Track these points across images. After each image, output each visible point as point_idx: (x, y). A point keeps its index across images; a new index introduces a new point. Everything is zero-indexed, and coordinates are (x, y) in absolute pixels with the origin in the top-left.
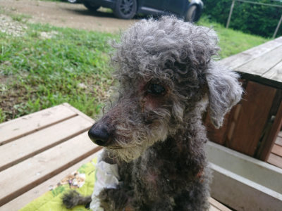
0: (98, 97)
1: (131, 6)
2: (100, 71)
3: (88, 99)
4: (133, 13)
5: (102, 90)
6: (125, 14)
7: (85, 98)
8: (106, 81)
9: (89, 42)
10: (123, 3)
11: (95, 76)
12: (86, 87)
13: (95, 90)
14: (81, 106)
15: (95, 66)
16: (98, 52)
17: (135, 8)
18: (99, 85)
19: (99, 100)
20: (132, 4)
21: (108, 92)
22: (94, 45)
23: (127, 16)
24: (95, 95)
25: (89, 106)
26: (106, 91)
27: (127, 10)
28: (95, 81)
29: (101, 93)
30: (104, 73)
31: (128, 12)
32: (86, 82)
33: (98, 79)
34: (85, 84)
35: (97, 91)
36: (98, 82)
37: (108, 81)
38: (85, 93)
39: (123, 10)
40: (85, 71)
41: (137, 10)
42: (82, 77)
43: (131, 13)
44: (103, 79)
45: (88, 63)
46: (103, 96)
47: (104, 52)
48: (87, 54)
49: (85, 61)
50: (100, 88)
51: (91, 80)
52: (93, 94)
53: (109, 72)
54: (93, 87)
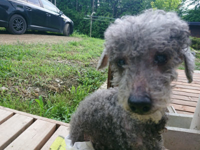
1: (22, 25)
2: (15, 74)
5: (23, 89)
6: (18, 30)
7: (10, 98)
10: (15, 22)
11: (13, 79)
12: (7, 89)
13: (17, 89)
15: (10, 71)
16: (9, 60)
17: (25, 26)
18: (18, 85)
19: (23, 97)
21: (28, 90)
22: (2, 55)
23: (20, 32)
24: (18, 94)
26: (26, 89)
27: (19, 27)
28: (14, 83)
29: (23, 92)
31: (20, 29)
32: (6, 85)
34: (6, 87)
35: (19, 90)
36: (17, 83)
37: (25, 81)
38: (9, 94)
39: (15, 28)
41: (27, 27)
43: (23, 29)
44: (20, 80)
46: (25, 94)
47: (13, 59)
50: (20, 87)
51: (10, 83)
52: (15, 94)
53: (24, 74)
54: (14, 88)
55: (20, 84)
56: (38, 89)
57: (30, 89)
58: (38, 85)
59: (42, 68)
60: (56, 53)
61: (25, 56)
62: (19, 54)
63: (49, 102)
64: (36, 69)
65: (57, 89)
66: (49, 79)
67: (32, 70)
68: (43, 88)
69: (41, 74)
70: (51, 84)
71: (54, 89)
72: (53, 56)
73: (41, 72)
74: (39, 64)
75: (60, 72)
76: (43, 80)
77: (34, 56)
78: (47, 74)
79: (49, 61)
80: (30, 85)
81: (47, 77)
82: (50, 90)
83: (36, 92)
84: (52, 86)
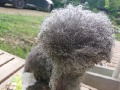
0: (12, 44)
1: (22, 3)
2: (11, 32)
3: (7, 46)
4: (23, 6)
5: (14, 41)
9: (3, 18)
10: (18, 2)
11: (8, 34)
12: (5, 40)
14: (4, 49)
15: (8, 29)
16: (9, 23)
18: (11, 38)
19: (13, 46)
21: (17, 42)
22: (6, 20)
25: (8, 49)
28: (9, 37)
30: (13, 32)
31: (21, 6)
32: (4, 37)
33: (11, 35)
34: (4, 38)
35: (11, 41)
36: (11, 37)
37: (16, 36)
38: (5, 43)
39: (18, 5)
40: (3, 32)
41: (25, 5)
42: (2, 35)
44: (13, 35)
45: (4, 28)
46: (14, 44)
47: (11, 23)
48: (3, 24)
49: (2, 27)
51: (7, 36)
52: (9, 43)
53: (16, 32)
54: (9, 40)
55: (13, 38)
56: (23, 42)
58: (23, 40)
59: (28, 30)
60: (39, 22)
61: (19, 22)
62: (16, 20)
65: (34, 43)
67: (22, 30)
68: (26, 42)
69: (26, 33)
70: (32, 40)
71: (32, 44)
72: (36, 24)
76: (27, 37)
77: (24, 23)
78: (30, 34)
79: (33, 27)
80: (18, 39)
81: (30, 36)
82: (30, 44)
83: (22, 44)
84: (32, 42)
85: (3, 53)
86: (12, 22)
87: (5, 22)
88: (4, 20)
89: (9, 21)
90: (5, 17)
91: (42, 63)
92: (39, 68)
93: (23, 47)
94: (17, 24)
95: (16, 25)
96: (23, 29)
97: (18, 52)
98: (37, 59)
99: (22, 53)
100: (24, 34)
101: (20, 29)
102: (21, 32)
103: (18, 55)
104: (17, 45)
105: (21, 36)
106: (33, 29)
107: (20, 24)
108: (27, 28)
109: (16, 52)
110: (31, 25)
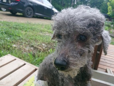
0: (23, 50)
1: (31, 13)
2: (22, 39)
4: (32, 15)
5: (24, 47)
6: (29, 15)
7: (17, 51)
8: (25, 43)
9: (15, 27)
10: (28, 11)
11: (20, 41)
12: (16, 46)
14: (16, 55)
15: (19, 37)
16: (20, 31)
17: (33, 13)
18: (22, 45)
19: (23, 51)
20: (31, 12)
21: (27, 48)
22: (17, 28)
23: (30, 16)
24: (21, 50)
25: (19, 55)
26: (26, 47)
27: (29, 14)
28: (20, 43)
29: (24, 48)
30: (24, 40)
31: (30, 15)
32: (16, 44)
33: (22, 42)
34: (16, 45)
35: (22, 47)
36: (22, 44)
37: (27, 43)
38: (16, 49)
39: (28, 14)
40: (15, 39)
41: (34, 14)
42: (14, 42)
43: (31, 15)
44: (24, 42)
45: (16, 35)
46: (25, 50)
47: (22, 31)
48: (15, 31)
49: (14, 34)
50: (23, 46)
51: (18, 43)
52: (20, 49)
53: (26, 39)
54: (20, 46)
55: (23, 44)
56: (32, 48)
57: (28, 48)
58: (32, 46)
59: (36, 37)
60: (46, 30)
61: (29, 30)
62: (26, 28)
63: (36, 56)
64: (33, 37)
65: (42, 49)
66: (39, 43)
67: (31, 37)
68: (35, 48)
69: (35, 40)
70: (40, 46)
71: (41, 49)
72: (44, 31)
73: (35, 39)
74: (35, 35)
75: (46, 40)
76: (36, 44)
77: (34, 30)
78: (38, 41)
79: (41, 34)
80: (28, 46)
81: (38, 42)
82: (39, 49)
83: (31, 50)
84: (40, 48)
85: (15, 59)
86: (23, 29)
87: (17, 30)
88: (16, 28)
89: (20, 29)
90: (17, 25)
91: (56, 72)
92: (53, 76)
93: (33, 53)
94: (28, 32)
95: (26, 32)
96: (33, 36)
97: (28, 57)
98: (51, 67)
99: (32, 58)
100: (33, 41)
101: (30, 36)
102: (31, 39)
103: (28, 61)
104: (27, 51)
105: (31, 42)
106: (41, 36)
107: (30, 32)
108: (36, 36)
109: (26, 58)
110: (39, 32)
